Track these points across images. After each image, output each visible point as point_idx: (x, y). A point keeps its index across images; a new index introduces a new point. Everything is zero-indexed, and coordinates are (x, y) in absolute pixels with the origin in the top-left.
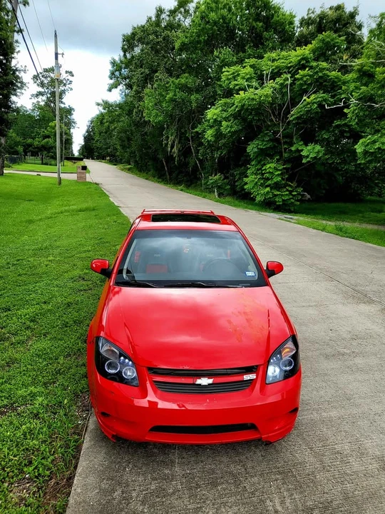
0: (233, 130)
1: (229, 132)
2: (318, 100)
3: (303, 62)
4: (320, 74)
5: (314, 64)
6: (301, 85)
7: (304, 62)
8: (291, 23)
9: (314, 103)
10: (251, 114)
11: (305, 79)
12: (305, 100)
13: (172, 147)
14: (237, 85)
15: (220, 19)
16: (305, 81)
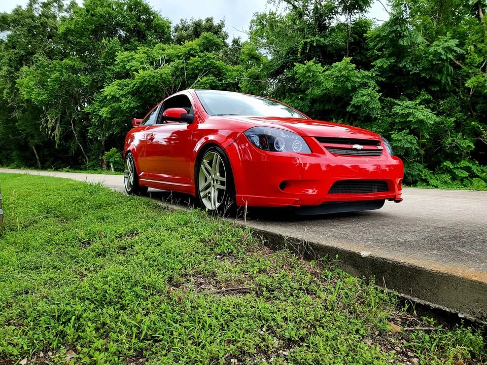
0: (132, 105)
1: (127, 108)
2: (210, 81)
3: (192, 52)
4: (208, 62)
5: (202, 54)
6: (193, 69)
7: (194, 52)
8: (169, 27)
9: (207, 83)
10: (150, 91)
11: (196, 64)
12: (199, 81)
13: (53, 129)
14: (133, 66)
15: (106, 14)
16: (197, 66)
